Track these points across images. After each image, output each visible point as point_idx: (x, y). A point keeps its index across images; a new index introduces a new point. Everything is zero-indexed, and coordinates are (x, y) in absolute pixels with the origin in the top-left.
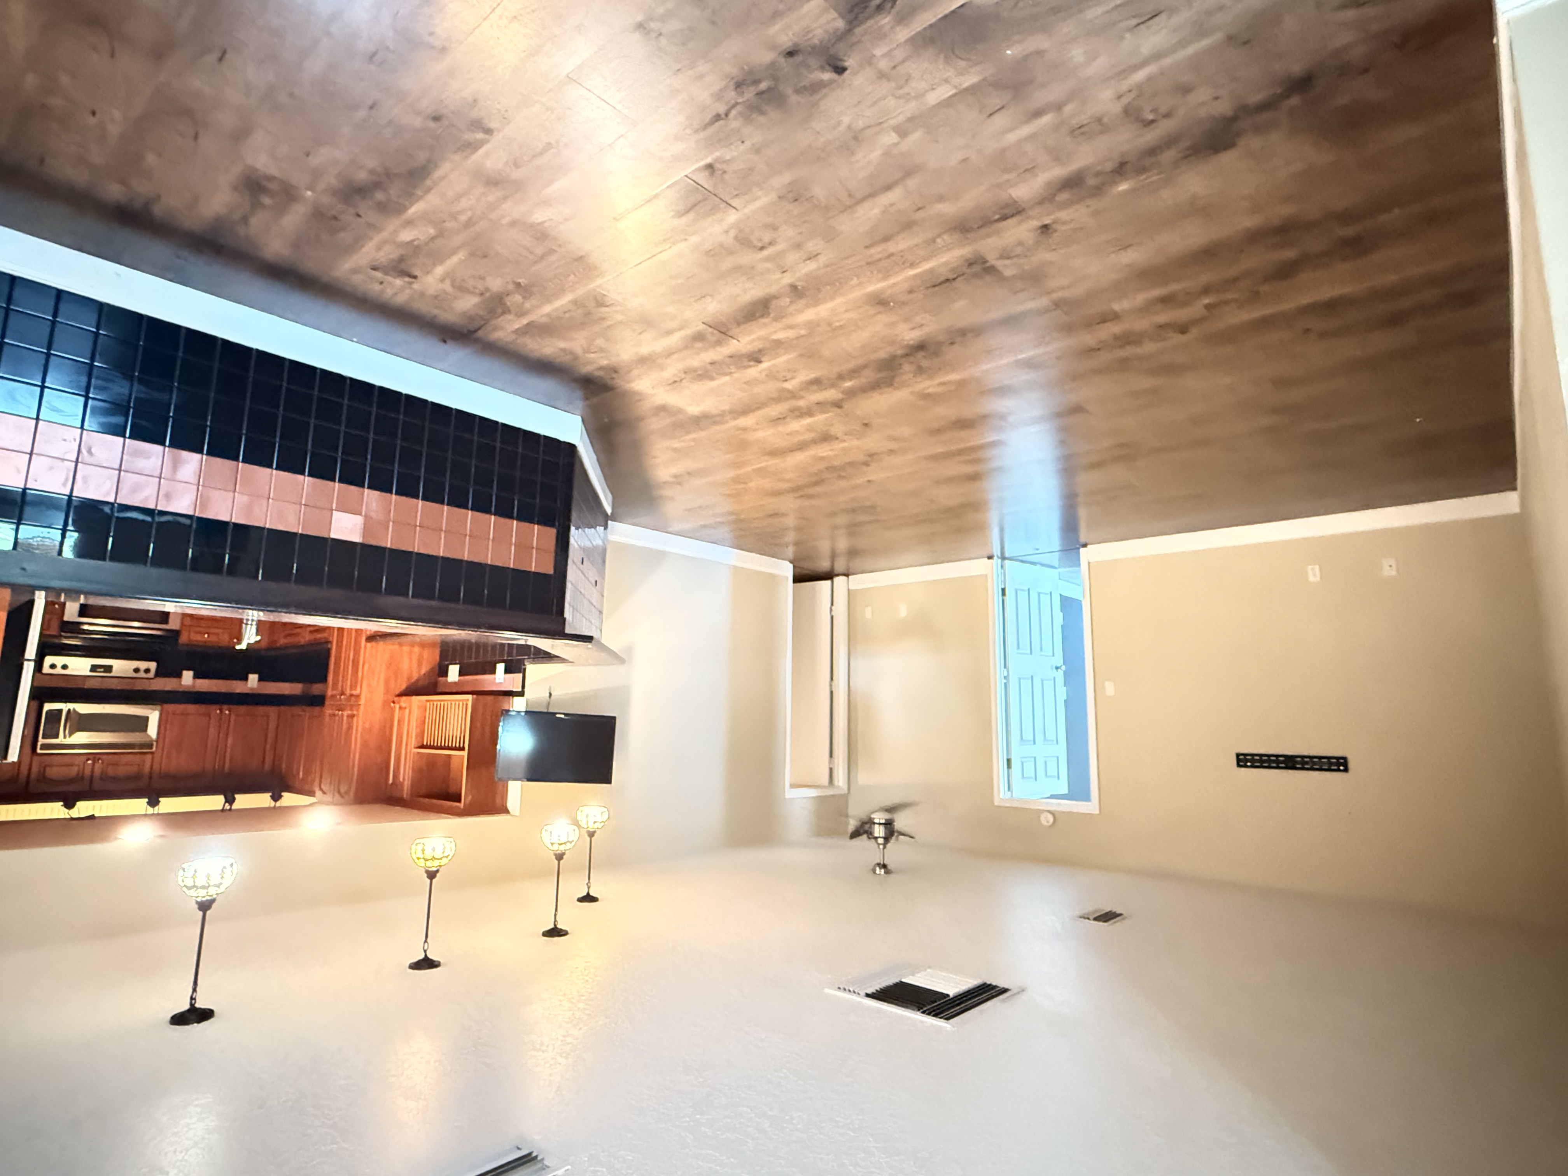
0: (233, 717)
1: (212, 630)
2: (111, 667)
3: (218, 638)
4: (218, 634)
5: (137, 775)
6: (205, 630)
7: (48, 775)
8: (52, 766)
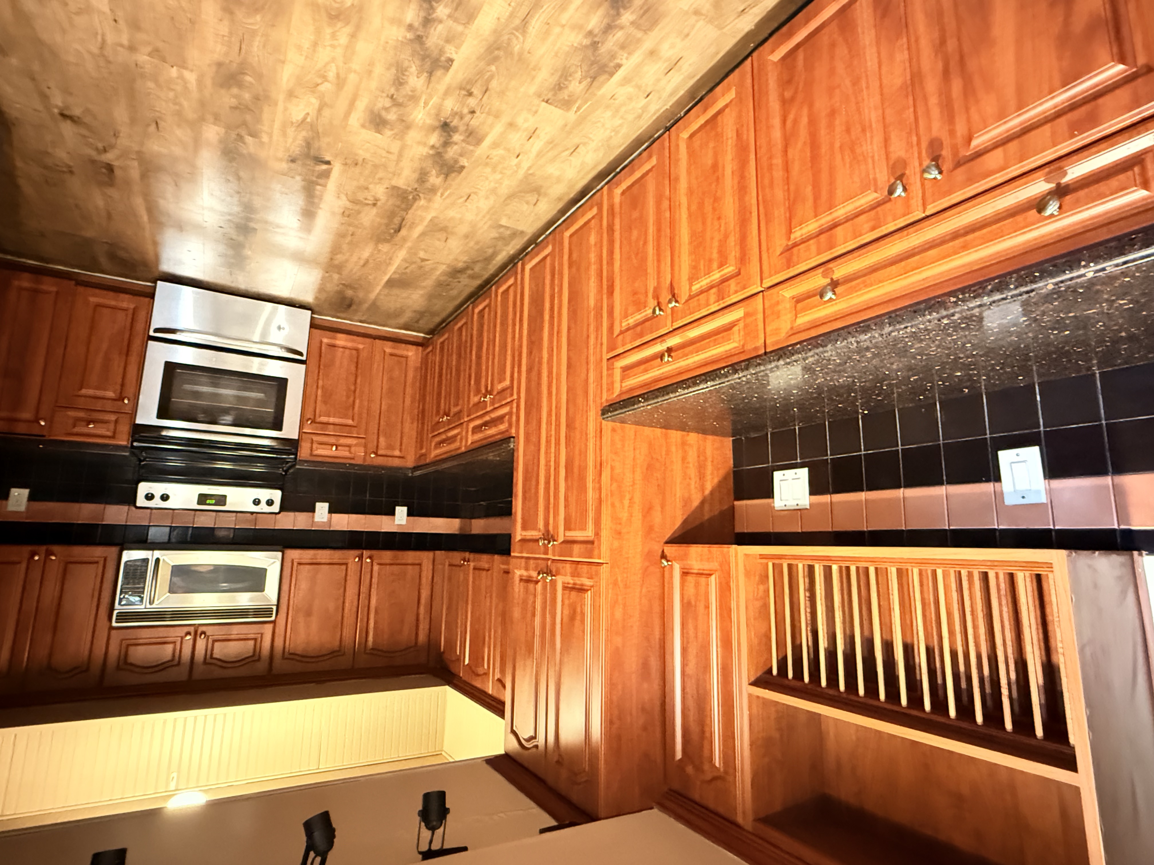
0: (376, 568)
1: (343, 441)
2: (225, 497)
3: (350, 451)
4: (349, 446)
5: (254, 655)
6: (332, 440)
7: (131, 659)
8: (137, 645)
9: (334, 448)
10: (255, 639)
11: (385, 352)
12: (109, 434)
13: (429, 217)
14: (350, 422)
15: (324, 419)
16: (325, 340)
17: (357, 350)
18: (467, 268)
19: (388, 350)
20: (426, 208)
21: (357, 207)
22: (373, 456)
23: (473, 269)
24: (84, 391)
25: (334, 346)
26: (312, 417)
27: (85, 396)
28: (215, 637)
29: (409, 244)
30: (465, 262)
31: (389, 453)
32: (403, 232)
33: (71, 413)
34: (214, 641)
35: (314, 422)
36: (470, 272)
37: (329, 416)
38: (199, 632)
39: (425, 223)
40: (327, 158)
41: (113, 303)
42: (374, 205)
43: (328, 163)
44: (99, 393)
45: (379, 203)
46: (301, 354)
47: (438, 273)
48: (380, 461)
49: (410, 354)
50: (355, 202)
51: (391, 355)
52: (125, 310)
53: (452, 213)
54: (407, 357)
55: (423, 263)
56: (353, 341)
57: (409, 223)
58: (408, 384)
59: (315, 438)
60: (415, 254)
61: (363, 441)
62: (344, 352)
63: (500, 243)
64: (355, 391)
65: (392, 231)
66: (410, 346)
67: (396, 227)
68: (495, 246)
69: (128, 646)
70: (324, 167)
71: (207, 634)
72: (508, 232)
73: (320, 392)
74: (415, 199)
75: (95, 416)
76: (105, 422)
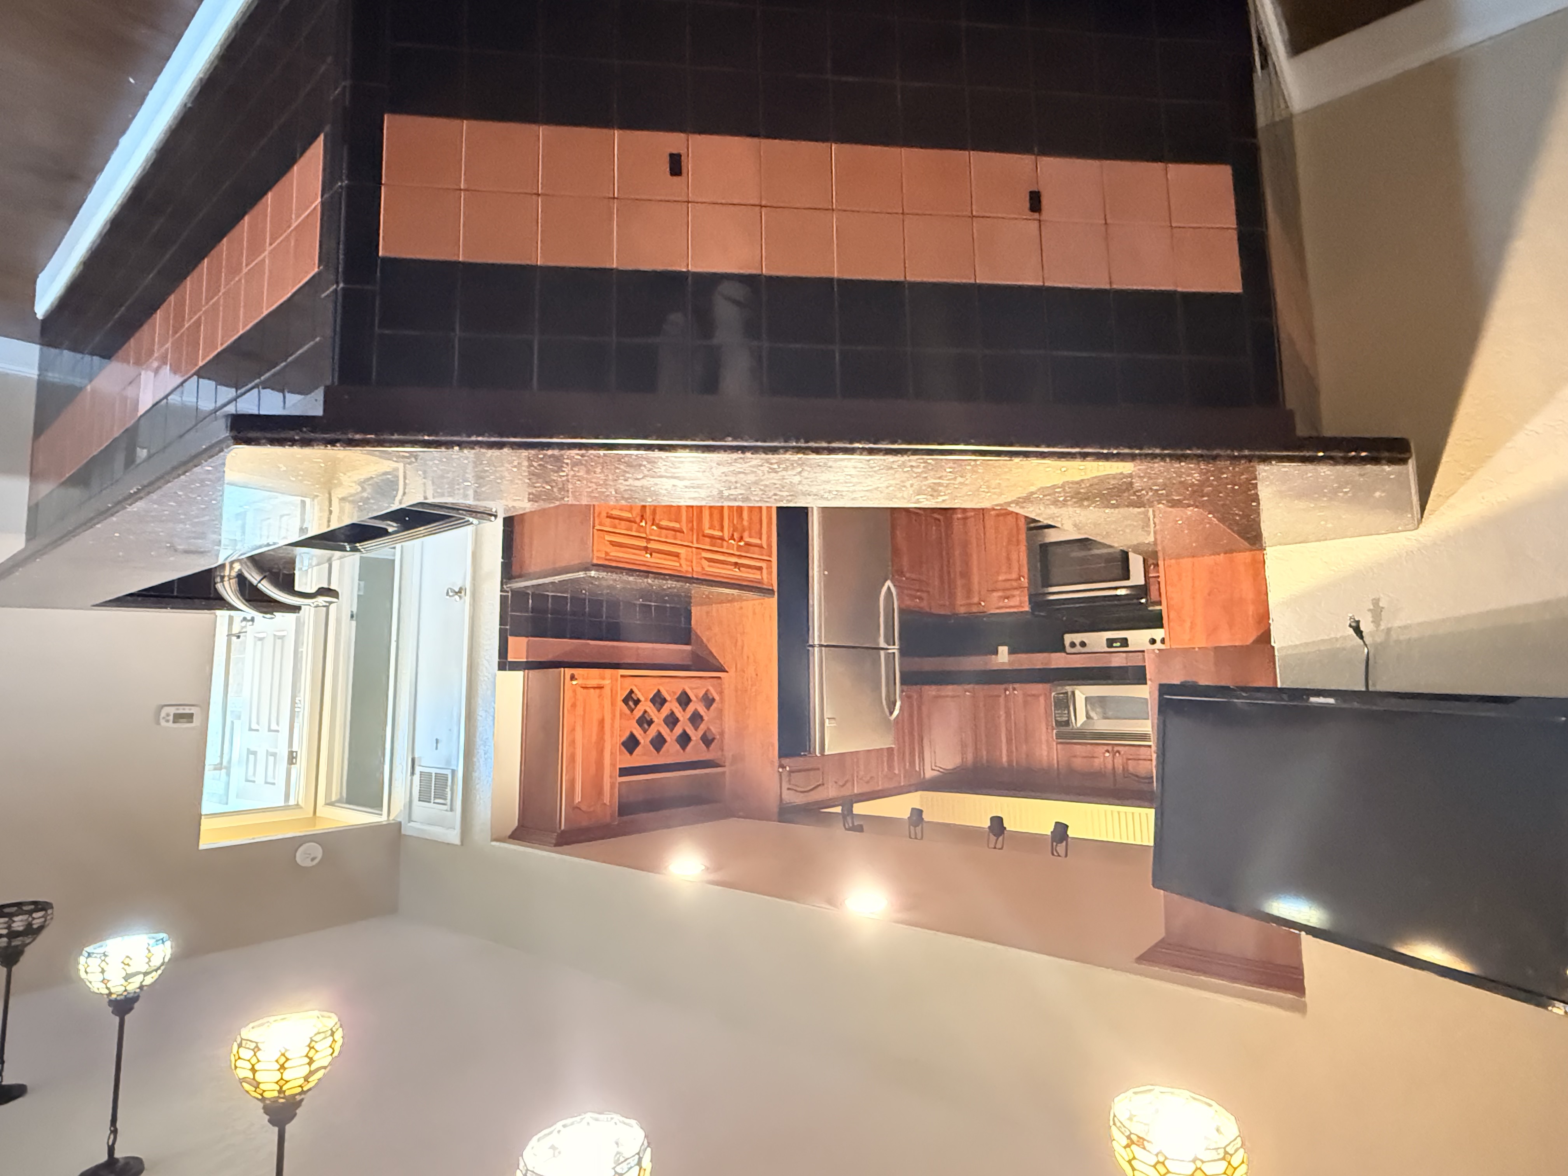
2: (1126, 639)
7: (1074, 767)
8: (1075, 756)
12: (1017, 603)
24: (1001, 578)
27: (1002, 581)
28: (1127, 756)
33: (995, 594)
34: (1127, 759)
38: (1115, 751)
44: (1008, 577)
69: (1070, 757)
71: (1122, 752)
75: (1008, 593)
76: (1014, 596)
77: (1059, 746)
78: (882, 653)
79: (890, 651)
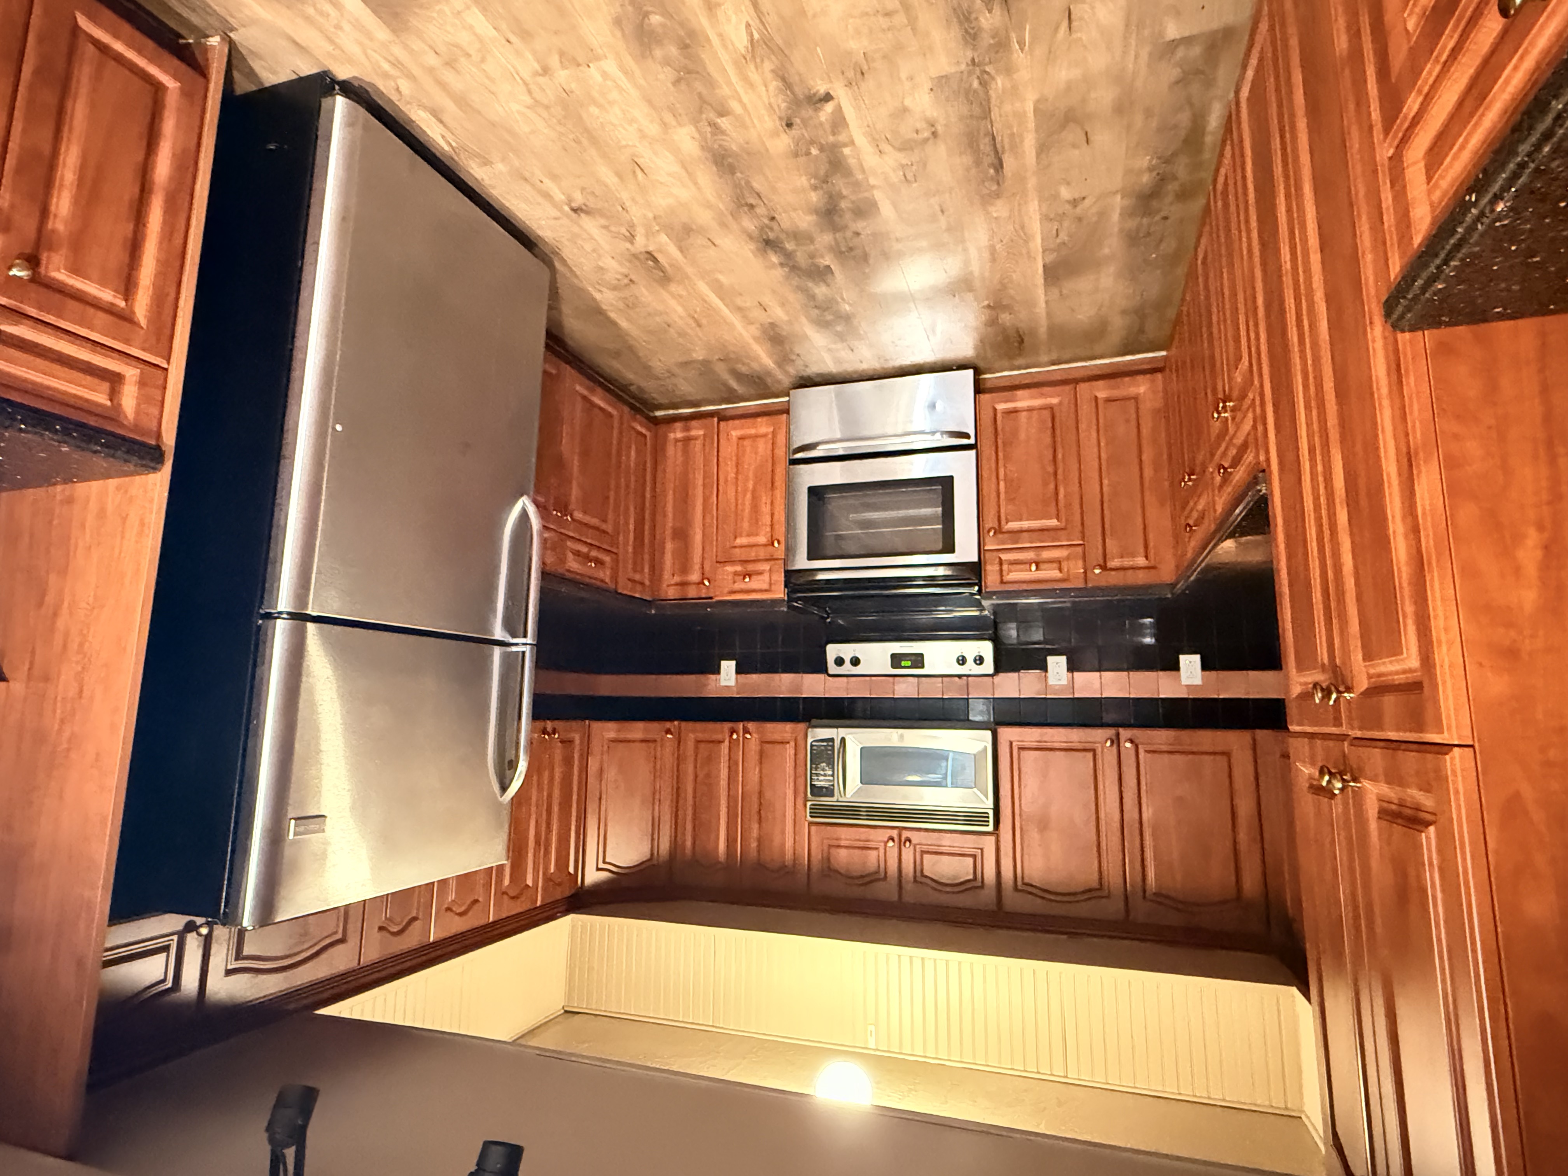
0: (1144, 758)
1: (1046, 554)
2: (921, 655)
3: (1060, 570)
4: (1059, 562)
5: (975, 878)
6: (1030, 555)
7: (835, 864)
8: (839, 846)
9: (1033, 567)
10: (974, 856)
11: (1096, 397)
12: (765, 586)
13: (1030, 107)
14: (1054, 522)
15: (1013, 525)
16: (1001, 407)
17: (1051, 408)
18: (1162, 180)
19: (1102, 395)
20: (1014, 91)
21: (915, 157)
22: (1097, 571)
23: (1175, 178)
24: (739, 541)
25: (1015, 411)
26: (996, 526)
27: (741, 547)
28: (925, 848)
29: (1032, 182)
30: (1150, 169)
31: (1127, 562)
32: (1009, 162)
33: (730, 569)
34: (923, 852)
35: (998, 531)
36: (1172, 187)
37: (1021, 520)
38: (903, 839)
39: (1031, 124)
40: (822, 88)
41: (753, 431)
42: (934, 134)
43: (828, 97)
44: (753, 540)
45: (940, 129)
46: (967, 436)
47: (1115, 217)
48: (1114, 579)
49: (1142, 390)
50: (906, 147)
51: (1108, 400)
52: (764, 436)
53: (1063, 74)
54: (1136, 399)
55: (1079, 210)
56: (1043, 395)
57: (1006, 141)
58: (1144, 442)
59: (1004, 556)
60: (1056, 197)
61: (1080, 549)
62: (1029, 418)
63: (1195, 88)
64: (1055, 474)
65: (992, 171)
66: (1140, 378)
67: (991, 159)
68: (1190, 103)
69: (830, 846)
70: (829, 107)
71: (914, 841)
72: (1197, 50)
73: (1002, 484)
74: (984, 84)
75: (751, 567)
76: (760, 573)
77: (813, 828)
78: (497, 651)
79: (514, 649)
